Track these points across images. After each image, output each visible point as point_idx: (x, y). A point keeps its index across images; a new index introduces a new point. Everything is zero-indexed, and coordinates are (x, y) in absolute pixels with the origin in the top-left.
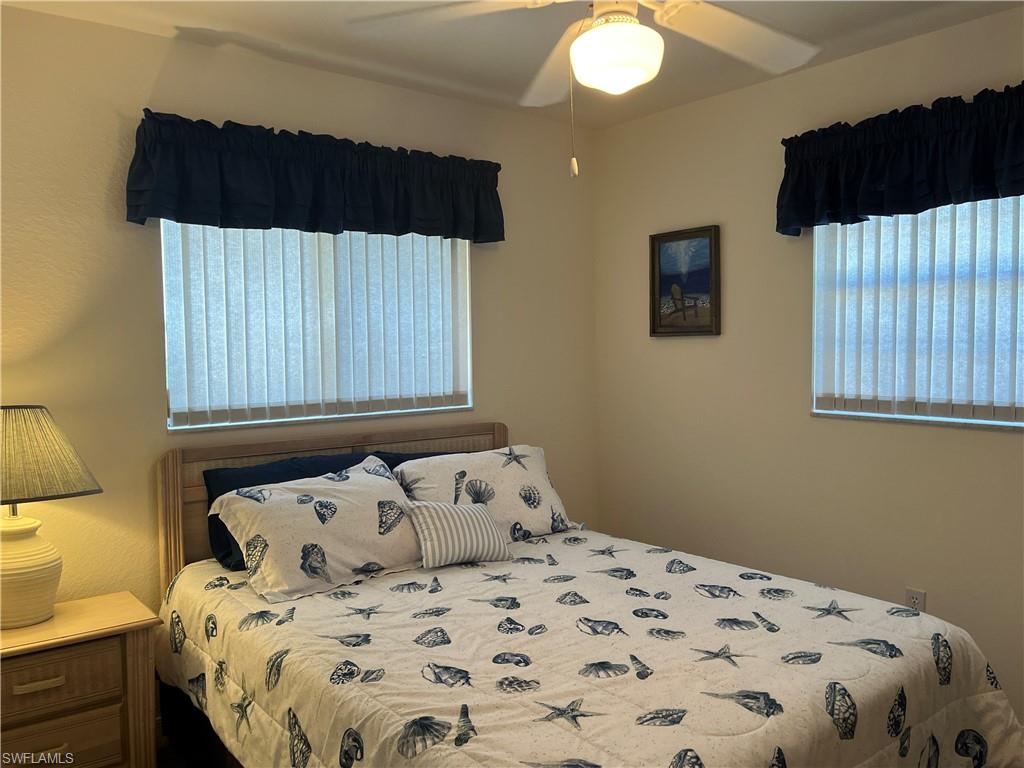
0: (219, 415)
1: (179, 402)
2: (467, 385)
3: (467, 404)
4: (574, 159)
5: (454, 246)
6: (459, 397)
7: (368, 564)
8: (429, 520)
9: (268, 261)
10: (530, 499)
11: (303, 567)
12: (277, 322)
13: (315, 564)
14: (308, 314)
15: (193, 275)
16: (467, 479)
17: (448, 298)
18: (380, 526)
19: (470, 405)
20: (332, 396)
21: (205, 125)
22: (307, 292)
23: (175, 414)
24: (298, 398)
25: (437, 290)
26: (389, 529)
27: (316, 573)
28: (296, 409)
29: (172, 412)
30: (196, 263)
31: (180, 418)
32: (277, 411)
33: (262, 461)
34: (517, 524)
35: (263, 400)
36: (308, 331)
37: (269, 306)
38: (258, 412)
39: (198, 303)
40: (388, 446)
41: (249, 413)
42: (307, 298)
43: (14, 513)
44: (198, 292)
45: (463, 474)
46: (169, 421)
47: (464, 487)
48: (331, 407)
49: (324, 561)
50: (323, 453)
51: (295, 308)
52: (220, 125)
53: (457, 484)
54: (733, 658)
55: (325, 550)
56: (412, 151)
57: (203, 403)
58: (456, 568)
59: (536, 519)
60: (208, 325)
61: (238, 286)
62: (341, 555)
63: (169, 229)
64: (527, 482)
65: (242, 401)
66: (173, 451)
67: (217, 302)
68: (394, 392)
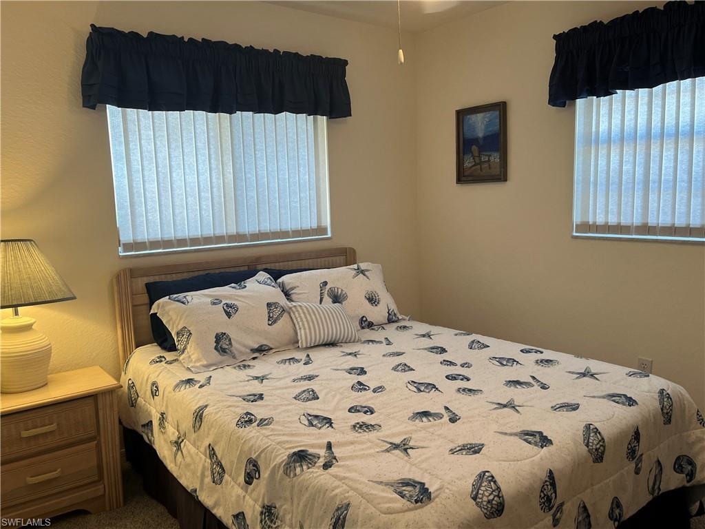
0: (154, 244)
1: (126, 236)
2: (327, 221)
3: (327, 234)
4: (401, 51)
5: (315, 121)
6: (321, 230)
7: (261, 346)
8: (302, 315)
9: (184, 135)
10: (372, 300)
11: (216, 348)
12: (192, 179)
13: (225, 346)
14: (213, 172)
15: (131, 146)
16: (328, 287)
17: (312, 159)
18: (269, 320)
19: (329, 235)
20: (233, 230)
21: (134, 36)
22: (213, 156)
23: (123, 244)
24: (209, 232)
25: (303, 152)
26: (275, 322)
27: (225, 352)
28: (207, 240)
29: (121, 243)
30: (133, 138)
31: (128, 247)
32: (195, 241)
33: (185, 276)
34: (364, 317)
35: (184, 233)
36: (214, 185)
37: (186, 167)
38: (181, 242)
39: (136, 165)
40: (273, 265)
41: (175, 243)
42: (212, 161)
43: (16, 313)
44: (136, 157)
45: (325, 283)
46: (120, 249)
47: (326, 292)
48: (232, 238)
49: (230, 344)
50: (227, 270)
51: (204, 167)
52: (145, 35)
53: (321, 290)
54: (517, 408)
55: (231, 336)
56: (284, 52)
57: (143, 236)
58: (322, 348)
59: (377, 314)
60: (144, 181)
61: (163, 153)
62: (242, 340)
63: (113, 113)
64: (370, 289)
65: (170, 234)
66: (124, 271)
67: (150, 164)
68: (276, 227)
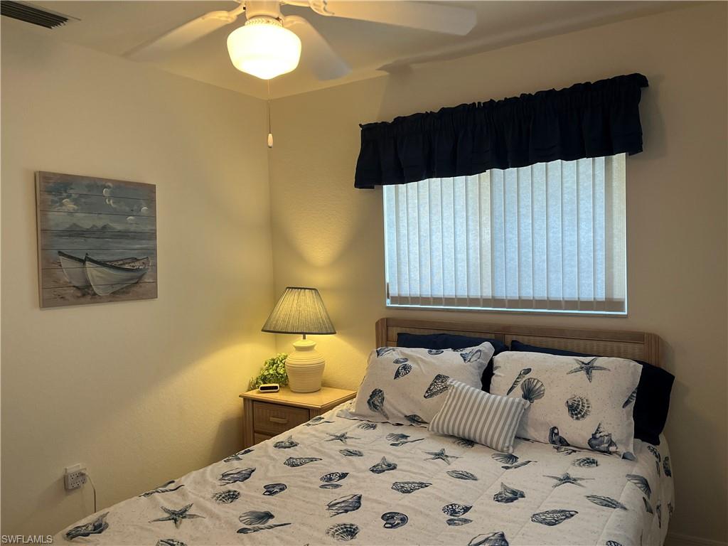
0: (415, 300)
1: (394, 291)
3: (623, 311)
4: (270, 136)
5: (608, 166)
6: (611, 304)
9: (444, 199)
10: (576, 409)
11: (369, 402)
12: (449, 241)
13: (376, 403)
14: (470, 234)
15: (401, 215)
16: (527, 376)
17: (601, 211)
18: (427, 392)
19: (626, 313)
20: (488, 293)
22: (470, 218)
23: (392, 297)
24: (463, 293)
25: (586, 205)
26: (431, 396)
27: (376, 408)
28: (462, 301)
29: (390, 295)
30: (403, 206)
31: (394, 300)
32: (449, 301)
34: (555, 428)
35: (439, 293)
36: (471, 246)
37: (444, 230)
38: (437, 300)
39: (403, 231)
42: (470, 223)
43: (304, 338)
44: (403, 223)
45: (528, 371)
46: (388, 301)
48: (487, 302)
51: (461, 229)
53: (518, 378)
57: (405, 292)
59: (576, 431)
60: (409, 244)
61: (425, 219)
62: (395, 403)
63: (388, 190)
64: (580, 393)
65: (427, 293)
66: (382, 319)
67: (414, 229)
